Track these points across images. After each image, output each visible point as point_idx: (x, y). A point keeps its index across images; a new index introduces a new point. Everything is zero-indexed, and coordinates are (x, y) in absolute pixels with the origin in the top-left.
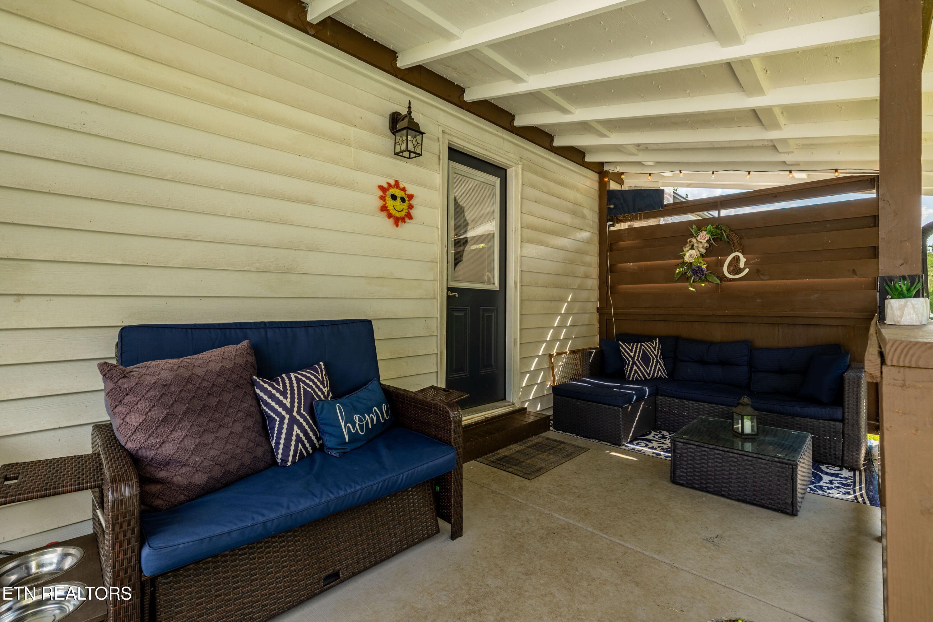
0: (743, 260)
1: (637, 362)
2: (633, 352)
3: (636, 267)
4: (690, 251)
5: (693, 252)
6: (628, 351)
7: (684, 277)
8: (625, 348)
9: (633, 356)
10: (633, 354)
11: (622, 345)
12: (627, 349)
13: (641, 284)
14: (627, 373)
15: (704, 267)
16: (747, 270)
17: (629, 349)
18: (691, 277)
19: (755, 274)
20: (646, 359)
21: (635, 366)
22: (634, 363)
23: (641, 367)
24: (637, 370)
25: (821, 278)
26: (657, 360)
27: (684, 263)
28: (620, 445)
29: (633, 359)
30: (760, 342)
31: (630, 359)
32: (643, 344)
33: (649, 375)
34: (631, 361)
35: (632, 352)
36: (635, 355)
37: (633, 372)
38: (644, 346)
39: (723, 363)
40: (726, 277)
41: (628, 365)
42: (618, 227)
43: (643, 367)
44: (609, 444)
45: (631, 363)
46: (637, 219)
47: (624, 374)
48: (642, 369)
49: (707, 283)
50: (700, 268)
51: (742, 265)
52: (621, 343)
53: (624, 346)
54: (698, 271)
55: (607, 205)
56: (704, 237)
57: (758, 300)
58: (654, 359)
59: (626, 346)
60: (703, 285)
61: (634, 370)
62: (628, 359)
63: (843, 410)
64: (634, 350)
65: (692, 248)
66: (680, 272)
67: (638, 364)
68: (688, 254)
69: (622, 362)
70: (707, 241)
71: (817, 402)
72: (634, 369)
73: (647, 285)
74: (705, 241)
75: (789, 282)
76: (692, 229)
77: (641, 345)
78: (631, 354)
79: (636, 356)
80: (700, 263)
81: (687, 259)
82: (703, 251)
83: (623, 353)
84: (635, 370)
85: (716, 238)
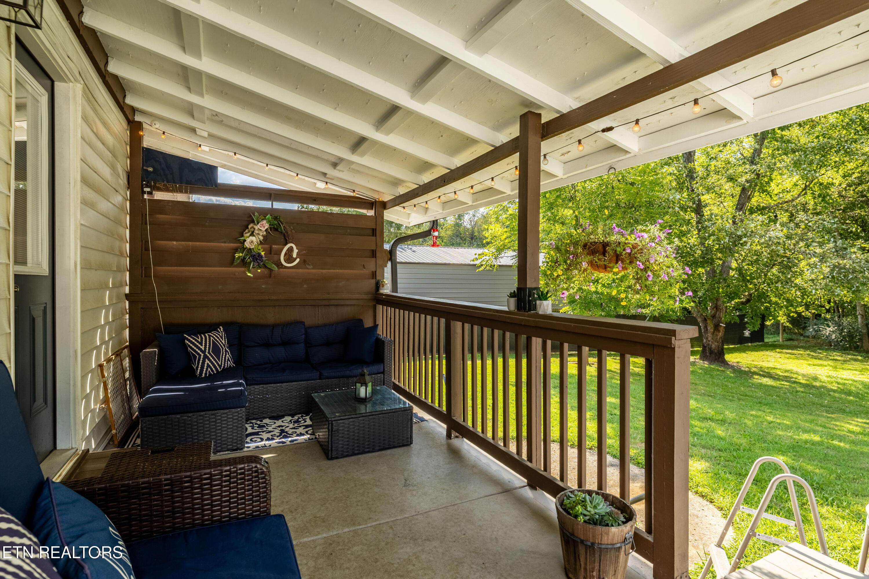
0: (295, 251)
1: (208, 355)
2: (204, 344)
3: (181, 247)
4: (251, 237)
5: (253, 238)
6: (197, 344)
7: (244, 263)
8: (194, 341)
9: (203, 349)
10: (203, 346)
11: (189, 338)
12: (196, 342)
13: (190, 267)
14: (197, 369)
15: (263, 253)
16: (298, 260)
17: (198, 342)
18: (250, 263)
19: (304, 263)
20: (216, 350)
21: (207, 360)
22: (206, 357)
23: (213, 360)
24: (210, 364)
25: (346, 269)
26: (225, 349)
27: (244, 249)
28: (242, 449)
29: (204, 352)
30: (308, 322)
31: (201, 353)
32: (210, 334)
33: (220, 366)
34: (202, 355)
35: (202, 345)
36: (205, 348)
37: (205, 367)
38: (213, 337)
39: (286, 343)
40: (282, 265)
41: (199, 360)
42: (159, 196)
43: (213, 358)
44: (229, 452)
45: (202, 357)
46: (181, 192)
47: (194, 371)
48: (214, 362)
49: (263, 269)
50: (259, 254)
51: (295, 255)
52: (187, 337)
53: (191, 339)
54: (256, 257)
55: (143, 166)
56: (263, 226)
57: (305, 286)
58: (223, 349)
59: (194, 339)
60: (259, 271)
61: (206, 365)
62: (198, 354)
63: (384, 365)
64: (204, 342)
65: (252, 234)
66: (239, 257)
67: (210, 357)
68: (248, 240)
69: (190, 358)
70: (266, 230)
71: (363, 363)
72: (206, 363)
73: (199, 268)
74: (264, 230)
75: (324, 271)
76: (254, 215)
77: (210, 336)
78: (201, 347)
79: (207, 349)
80: (259, 250)
81: (247, 245)
82: (261, 238)
83: (189, 346)
84: (208, 364)
85: (274, 228)
